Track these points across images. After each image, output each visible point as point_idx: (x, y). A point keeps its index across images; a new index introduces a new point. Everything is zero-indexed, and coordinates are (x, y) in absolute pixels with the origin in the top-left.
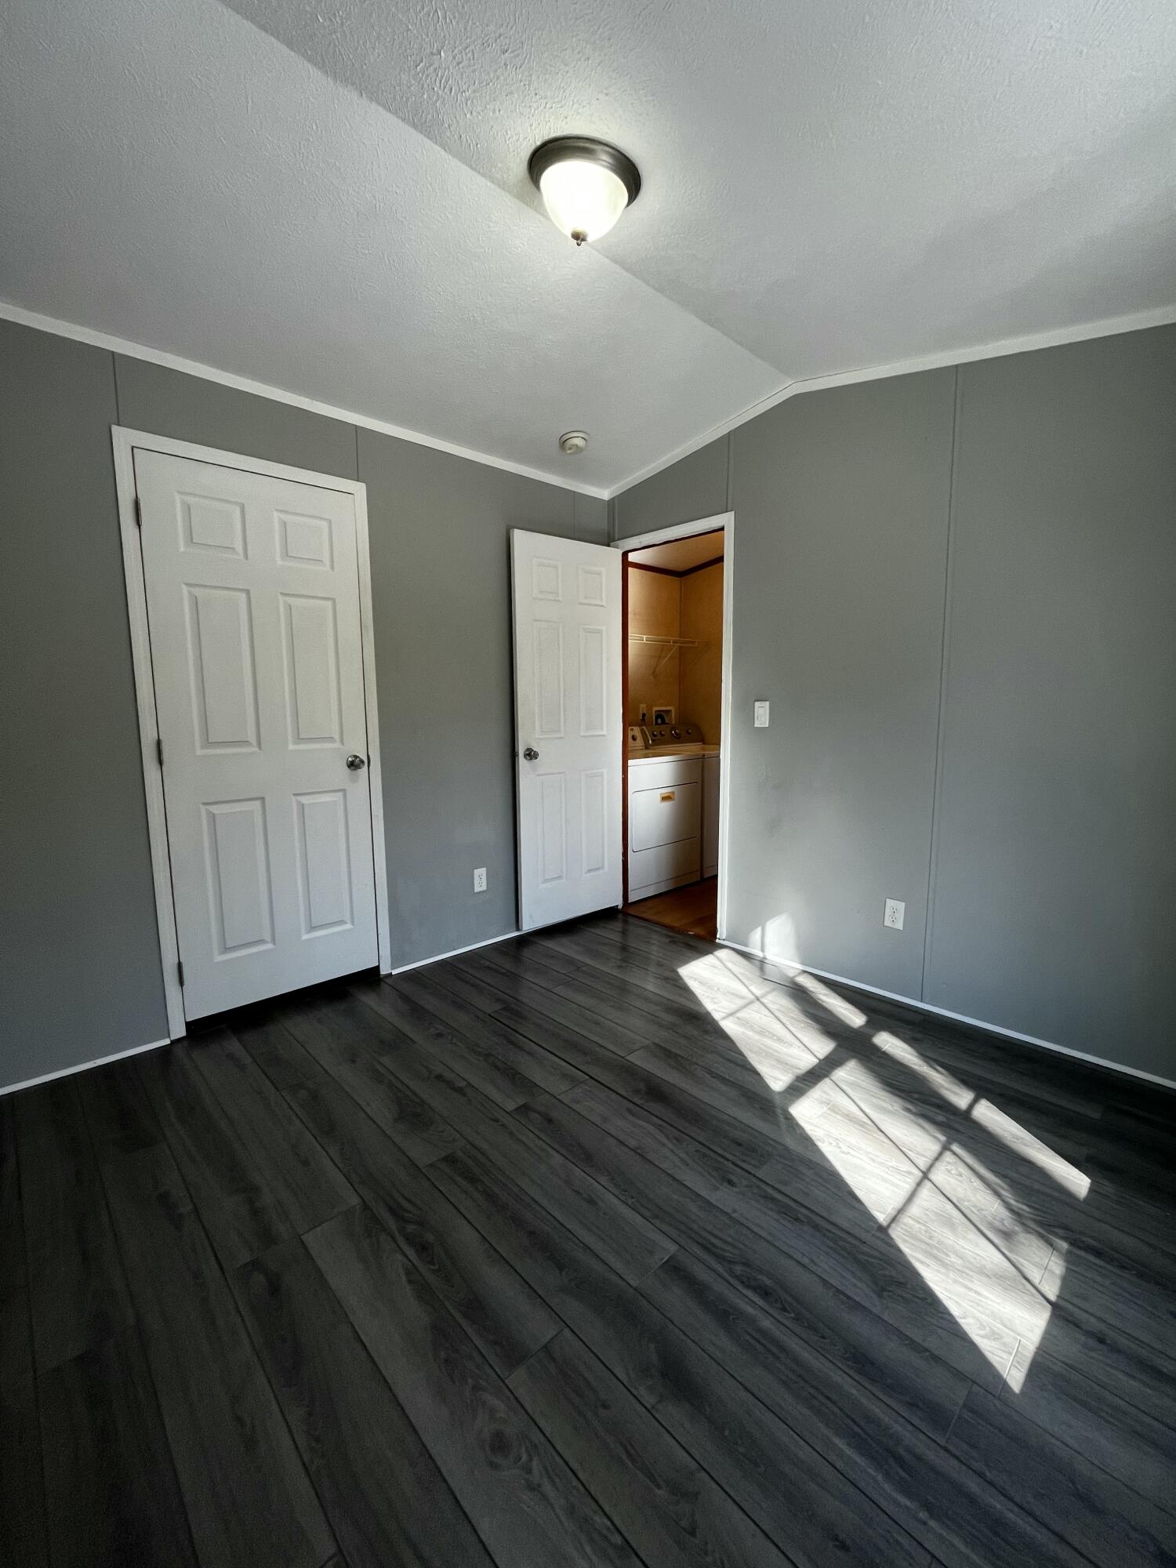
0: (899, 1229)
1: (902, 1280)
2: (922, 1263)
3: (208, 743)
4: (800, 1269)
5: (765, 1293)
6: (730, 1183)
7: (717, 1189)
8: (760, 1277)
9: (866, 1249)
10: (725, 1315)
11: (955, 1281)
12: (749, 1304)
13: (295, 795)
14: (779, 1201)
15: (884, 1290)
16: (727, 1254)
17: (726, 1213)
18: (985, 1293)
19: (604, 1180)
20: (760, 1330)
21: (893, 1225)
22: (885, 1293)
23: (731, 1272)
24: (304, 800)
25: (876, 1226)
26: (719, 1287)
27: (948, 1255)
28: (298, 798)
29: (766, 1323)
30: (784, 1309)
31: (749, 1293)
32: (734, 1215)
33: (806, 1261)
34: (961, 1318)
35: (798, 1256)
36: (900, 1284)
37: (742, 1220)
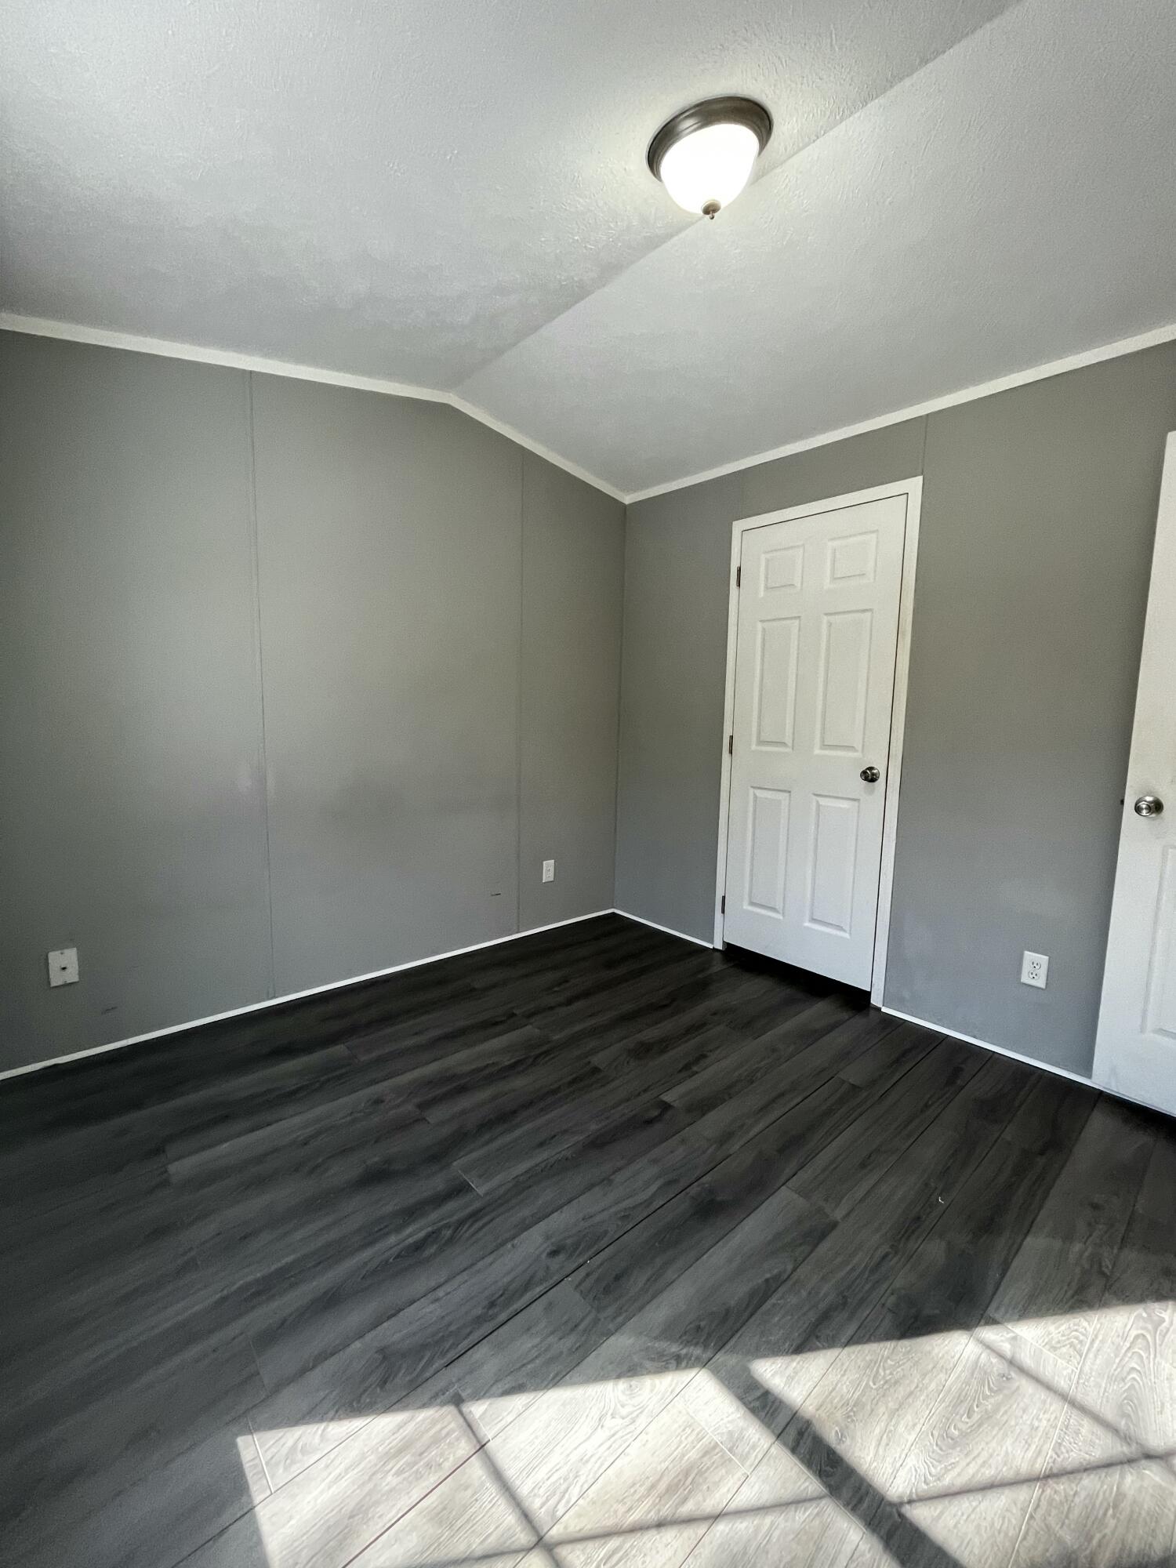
0: (453, 1425)
1: (388, 1386)
2: (400, 1427)
3: (760, 742)
4: (433, 1284)
5: (419, 1246)
6: (554, 1253)
7: (548, 1238)
8: (435, 1247)
9: (436, 1365)
10: (411, 1213)
11: (363, 1457)
12: (414, 1232)
13: (815, 795)
14: (522, 1296)
15: (385, 1358)
16: (465, 1229)
17: (514, 1238)
18: (334, 1490)
19: (568, 1154)
20: (388, 1234)
21: (461, 1420)
22: (381, 1357)
23: (448, 1226)
24: (823, 801)
25: (464, 1395)
26: (434, 1216)
27: (399, 1473)
28: (819, 799)
29: (393, 1239)
30: (398, 1256)
31: (422, 1234)
32: (509, 1246)
33: (440, 1293)
34: (324, 1430)
35: (448, 1288)
36: (383, 1383)
37: (501, 1250)
